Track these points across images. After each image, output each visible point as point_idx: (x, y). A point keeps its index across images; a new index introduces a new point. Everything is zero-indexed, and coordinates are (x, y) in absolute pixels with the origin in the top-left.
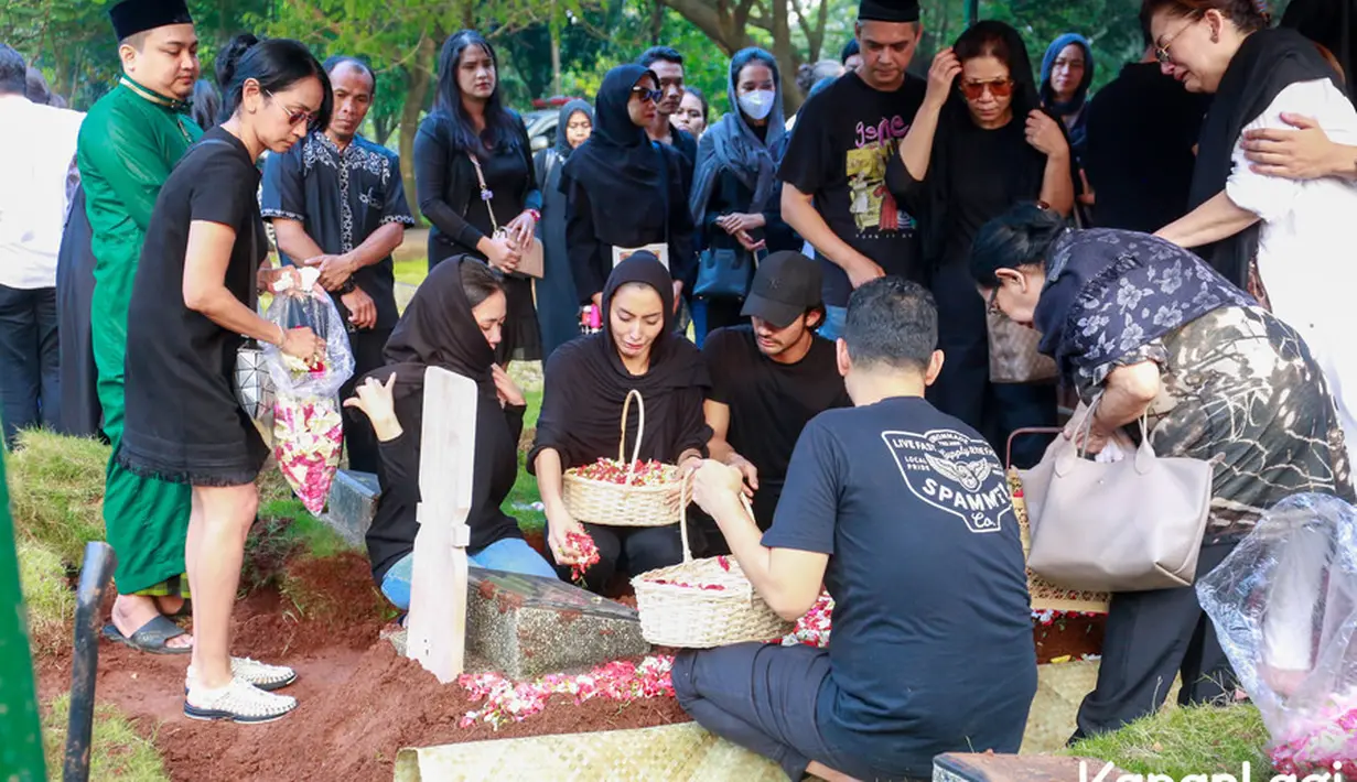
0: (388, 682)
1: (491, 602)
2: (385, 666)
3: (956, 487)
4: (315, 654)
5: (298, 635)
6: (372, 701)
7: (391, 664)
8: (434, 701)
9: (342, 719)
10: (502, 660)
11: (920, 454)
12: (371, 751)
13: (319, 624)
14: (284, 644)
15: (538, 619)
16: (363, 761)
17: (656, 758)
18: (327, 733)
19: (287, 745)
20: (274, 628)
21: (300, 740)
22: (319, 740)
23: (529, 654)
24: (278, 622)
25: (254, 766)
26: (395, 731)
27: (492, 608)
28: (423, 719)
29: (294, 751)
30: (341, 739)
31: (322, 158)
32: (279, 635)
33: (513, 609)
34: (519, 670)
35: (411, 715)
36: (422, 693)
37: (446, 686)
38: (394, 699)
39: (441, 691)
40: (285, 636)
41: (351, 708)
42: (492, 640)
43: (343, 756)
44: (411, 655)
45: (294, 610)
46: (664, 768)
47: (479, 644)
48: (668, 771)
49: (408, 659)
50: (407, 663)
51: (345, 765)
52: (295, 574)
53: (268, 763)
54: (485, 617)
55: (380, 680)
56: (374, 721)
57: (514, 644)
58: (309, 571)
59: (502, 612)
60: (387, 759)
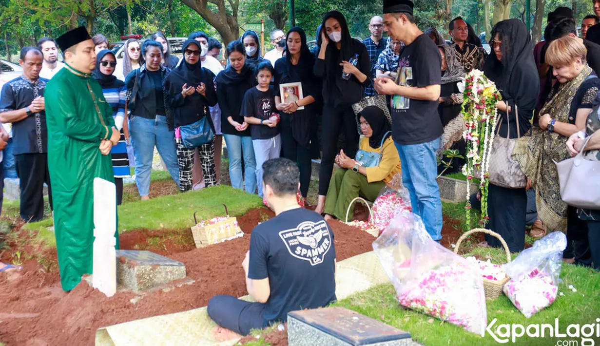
0: (86, 297)
1: (125, 265)
2: (85, 291)
3: (308, 248)
4: (54, 285)
5: (46, 278)
6: (80, 304)
7: (87, 290)
8: (106, 304)
9: (69, 313)
10: (131, 286)
11: (295, 237)
12: (82, 325)
13: (54, 273)
14: (40, 282)
15: (143, 270)
16: (79, 328)
17: (194, 321)
18: (63, 319)
19: (48, 324)
20: (36, 276)
21: (52, 322)
22: (60, 321)
23: (141, 283)
24: (37, 273)
25: (34, 334)
26: (91, 316)
27: (125, 267)
28: (102, 311)
29: (51, 326)
30: (69, 320)
31: (26, 86)
32: (38, 279)
33: (133, 267)
34: (137, 289)
35: (98, 310)
36: (101, 301)
37: (110, 298)
38: (89, 304)
39: (108, 300)
40: (41, 279)
41: (72, 308)
42: (126, 278)
43: (71, 327)
44: (95, 286)
45: (44, 268)
46: (198, 325)
47: (121, 280)
48: (199, 326)
49: (93, 288)
50: (93, 289)
51: (72, 331)
52: (43, 254)
53: (40, 332)
54: (123, 270)
55: (83, 296)
56: (82, 313)
57: (135, 280)
58: (49, 253)
59: (130, 268)
60: (89, 328)
